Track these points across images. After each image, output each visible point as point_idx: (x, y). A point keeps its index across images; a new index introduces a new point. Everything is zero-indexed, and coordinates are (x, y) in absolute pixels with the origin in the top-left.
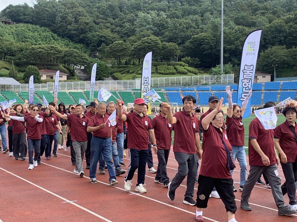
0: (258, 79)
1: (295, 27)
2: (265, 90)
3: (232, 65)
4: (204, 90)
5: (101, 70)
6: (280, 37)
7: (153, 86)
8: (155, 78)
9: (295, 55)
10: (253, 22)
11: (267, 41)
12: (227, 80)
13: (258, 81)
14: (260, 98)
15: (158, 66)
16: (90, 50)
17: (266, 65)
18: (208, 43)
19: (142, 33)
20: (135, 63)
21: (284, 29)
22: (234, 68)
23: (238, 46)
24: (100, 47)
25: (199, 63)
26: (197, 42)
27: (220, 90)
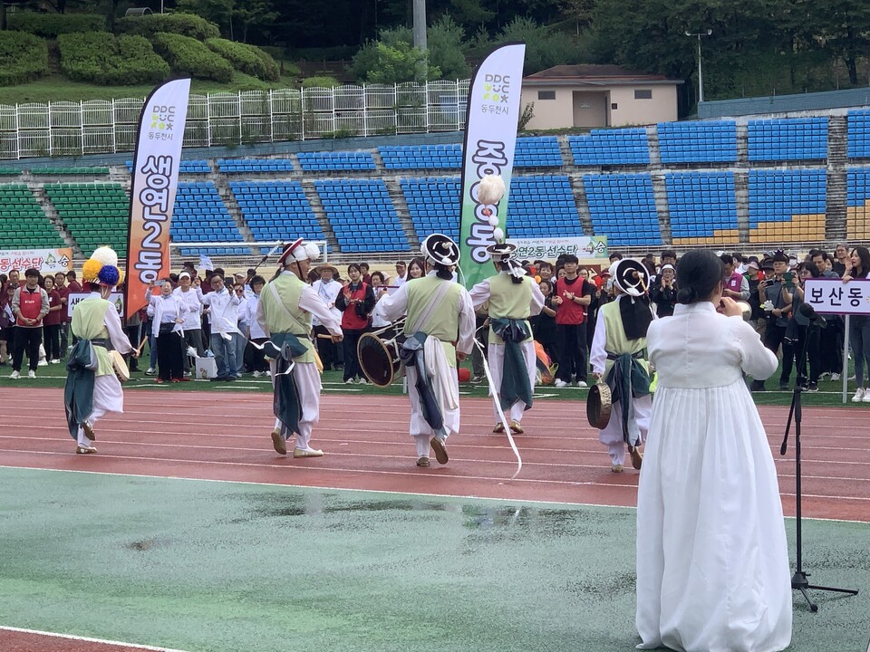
0: (615, 106)
2: (668, 165)
4: (347, 167)
7: (51, 150)
8: (59, 104)
13: (617, 118)
14: (650, 206)
15: (61, 38)
17: (649, 34)
22: (472, 46)
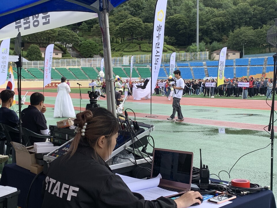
0: (229, 56)
1: (259, 10)
2: (237, 66)
3: (205, 43)
4: (184, 66)
5: (91, 48)
6: (246, 18)
7: (138, 62)
8: (140, 55)
9: (261, 35)
10: (220, 3)
11: (235, 22)
12: (203, 57)
13: (229, 58)
14: (233, 72)
15: (141, 45)
16: (71, 28)
17: (235, 44)
18: (182, 23)
19: (120, 13)
20: (118, 41)
21: (250, 11)
22: (207, 46)
23: (209, 27)
24: (81, 26)
25: (175, 41)
26: (173, 22)
27: (197, 65)
